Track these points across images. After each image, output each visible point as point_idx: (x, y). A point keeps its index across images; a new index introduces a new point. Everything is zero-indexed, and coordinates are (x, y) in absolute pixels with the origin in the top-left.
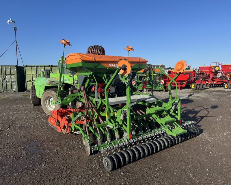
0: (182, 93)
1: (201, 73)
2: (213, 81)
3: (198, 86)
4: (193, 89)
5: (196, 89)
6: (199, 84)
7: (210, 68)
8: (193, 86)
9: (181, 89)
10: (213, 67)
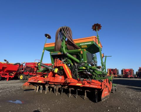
0: (12, 83)
1: (27, 67)
2: (36, 73)
3: (26, 77)
4: (22, 80)
5: (24, 80)
6: (27, 75)
7: (34, 64)
8: (21, 77)
9: (9, 80)
10: (36, 63)
